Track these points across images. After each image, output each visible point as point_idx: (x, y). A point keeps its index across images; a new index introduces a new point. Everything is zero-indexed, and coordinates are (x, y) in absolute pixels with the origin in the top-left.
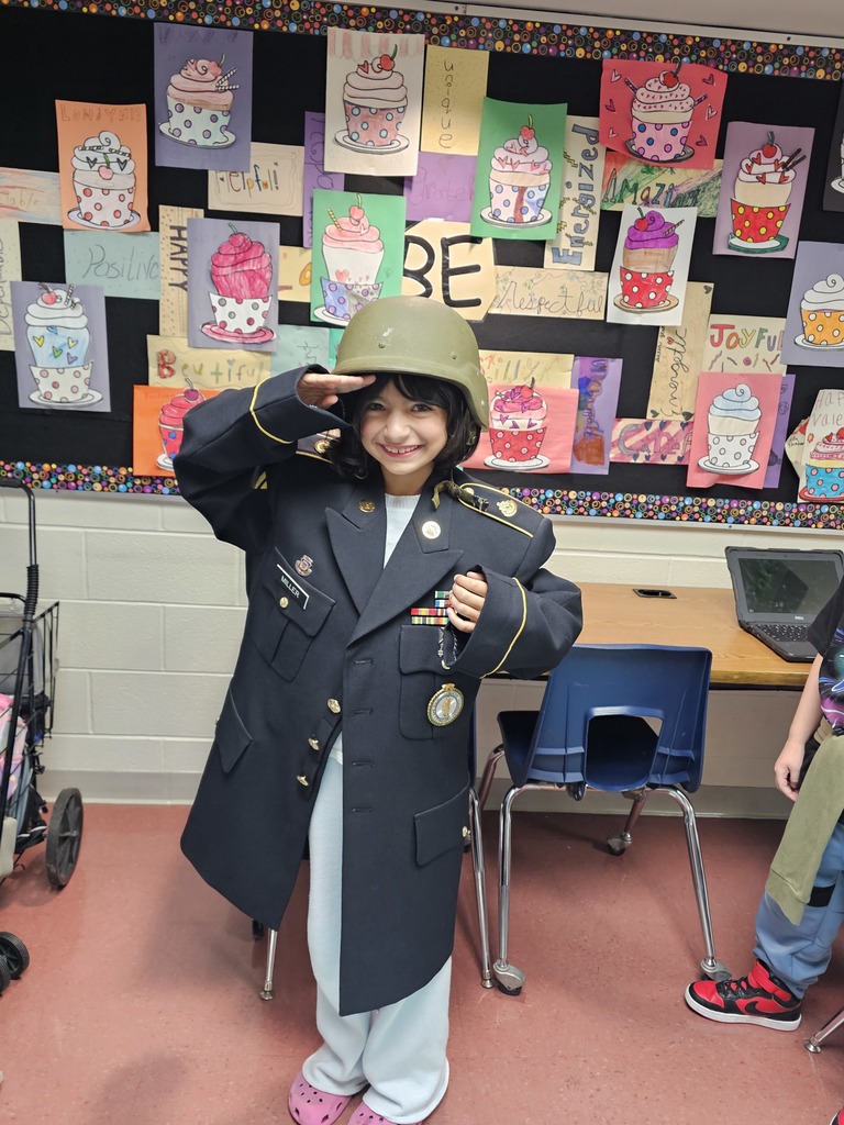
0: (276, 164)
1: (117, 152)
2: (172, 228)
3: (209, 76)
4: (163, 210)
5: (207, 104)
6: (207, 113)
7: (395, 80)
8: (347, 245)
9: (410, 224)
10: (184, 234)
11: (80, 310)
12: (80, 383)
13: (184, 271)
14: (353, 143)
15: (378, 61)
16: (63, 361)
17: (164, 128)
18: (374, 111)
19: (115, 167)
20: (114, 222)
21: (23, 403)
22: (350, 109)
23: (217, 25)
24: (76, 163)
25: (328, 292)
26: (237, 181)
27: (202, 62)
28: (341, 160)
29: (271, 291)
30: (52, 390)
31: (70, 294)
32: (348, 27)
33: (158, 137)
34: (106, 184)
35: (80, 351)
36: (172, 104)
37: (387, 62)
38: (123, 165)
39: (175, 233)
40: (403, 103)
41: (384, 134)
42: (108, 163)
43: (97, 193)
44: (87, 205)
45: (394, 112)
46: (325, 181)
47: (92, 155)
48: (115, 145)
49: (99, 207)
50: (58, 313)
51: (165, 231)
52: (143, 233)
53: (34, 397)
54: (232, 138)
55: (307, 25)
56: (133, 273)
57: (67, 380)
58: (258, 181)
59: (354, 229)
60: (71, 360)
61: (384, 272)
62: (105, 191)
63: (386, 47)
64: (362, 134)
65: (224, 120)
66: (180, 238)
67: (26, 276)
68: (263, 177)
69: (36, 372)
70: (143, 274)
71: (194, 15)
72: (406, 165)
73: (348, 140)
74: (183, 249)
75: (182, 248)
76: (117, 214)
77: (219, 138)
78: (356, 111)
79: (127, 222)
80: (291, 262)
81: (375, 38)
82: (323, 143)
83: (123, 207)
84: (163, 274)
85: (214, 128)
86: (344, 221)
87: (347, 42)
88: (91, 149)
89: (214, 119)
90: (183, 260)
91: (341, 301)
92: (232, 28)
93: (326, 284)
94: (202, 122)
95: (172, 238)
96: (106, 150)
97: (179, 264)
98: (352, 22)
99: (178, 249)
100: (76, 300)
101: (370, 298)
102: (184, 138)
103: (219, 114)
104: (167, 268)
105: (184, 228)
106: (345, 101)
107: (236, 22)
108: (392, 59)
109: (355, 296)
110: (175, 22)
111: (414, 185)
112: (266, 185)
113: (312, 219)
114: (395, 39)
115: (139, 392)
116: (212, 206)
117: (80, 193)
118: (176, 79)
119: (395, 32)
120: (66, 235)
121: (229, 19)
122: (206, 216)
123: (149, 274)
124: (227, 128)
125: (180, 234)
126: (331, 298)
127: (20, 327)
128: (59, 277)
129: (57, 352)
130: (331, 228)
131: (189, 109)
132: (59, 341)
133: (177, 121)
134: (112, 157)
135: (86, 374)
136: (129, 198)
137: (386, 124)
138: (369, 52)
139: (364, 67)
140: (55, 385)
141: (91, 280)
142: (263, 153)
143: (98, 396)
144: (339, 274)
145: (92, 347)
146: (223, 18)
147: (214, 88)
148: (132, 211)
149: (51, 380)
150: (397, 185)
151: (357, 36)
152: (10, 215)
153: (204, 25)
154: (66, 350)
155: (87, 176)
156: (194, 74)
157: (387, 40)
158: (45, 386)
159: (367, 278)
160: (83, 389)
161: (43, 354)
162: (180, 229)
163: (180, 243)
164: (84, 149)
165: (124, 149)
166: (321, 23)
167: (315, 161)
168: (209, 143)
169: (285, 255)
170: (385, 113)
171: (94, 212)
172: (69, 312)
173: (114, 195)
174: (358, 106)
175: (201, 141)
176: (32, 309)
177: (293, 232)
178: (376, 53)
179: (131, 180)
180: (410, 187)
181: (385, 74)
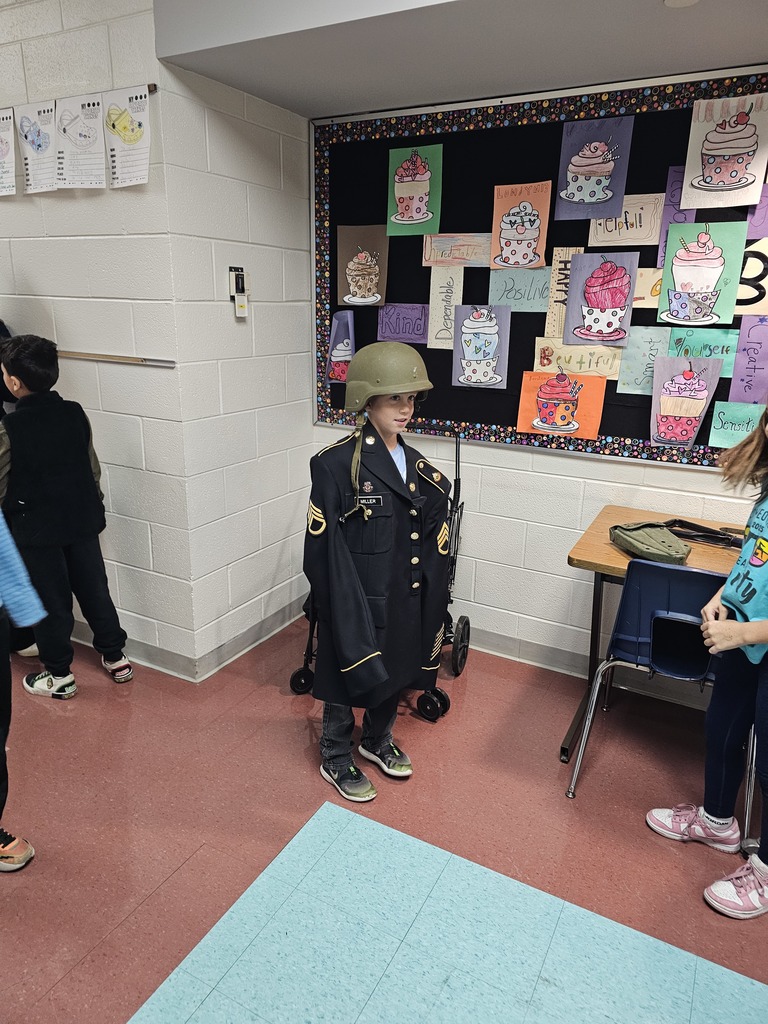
0: (642, 209)
1: (530, 215)
2: (561, 262)
3: (599, 153)
4: (557, 250)
5: (594, 173)
6: (594, 179)
7: (749, 130)
8: (692, 263)
9: (749, 243)
10: (569, 266)
11: (494, 321)
12: (489, 370)
13: (566, 292)
14: (707, 186)
15: (735, 118)
16: (480, 356)
17: (563, 194)
18: (726, 158)
19: (527, 225)
20: (523, 262)
21: (455, 383)
22: (706, 160)
23: (608, 116)
24: (503, 225)
25: (673, 300)
26: (611, 225)
27: (594, 144)
28: (694, 199)
29: (628, 302)
30: (472, 375)
31: (489, 312)
32: (712, 97)
33: (558, 199)
34: (521, 237)
35: (491, 349)
36: (570, 176)
37: (743, 118)
38: (532, 222)
39: (562, 265)
40: (754, 148)
41: (734, 174)
42: (523, 222)
43: (514, 243)
44: (506, 252)
45: (745, 157)
46: (681, 217)
47: (513, 219)
48: (529, 210)
49: (514, 253)
50: (482, 325)
51: (556, 265)
52: (541, 268)
53: (461, 379)
54: (610, 194)
55: (678, 102)
56: (531, 296)
57: (482, 368)
58: (626, 223)
59: (700, 250)
60: (486, 355)
61: (723, 281)
62: (519, 242)
63: (744, 106)
64: (715, 177)
65: (606, 183)
66: (566, 269)
67: (465, 302)
68: (631, 219)
69: (464, 362)
70: (537, 295)
71: (593, 112)
72: (750, 196)
73: (702, 183)
74: (566, 277)
75: (566, 275)
76: (525, 256)
77: (600, 195)
78: (712, 160)
79: (532, 261)
80: (646, 278)
81: (733, 101)
82: (682, 188)
83: (530, 251)
84: (551, 294)
85: (598, 189)
86: (693, 246)
87: (709, 109)
88: (514, 215)
89: (599, 182)
90: (566, 284)
91: (684, 306)
92: (620, 115)
93: (672, 294)
94: (590, 185)
95: (560, 270)
96: (523, 214)
97: (563, 287)
98: (715, 93)
99: (563, 277)
100: (493, 315)
101: (708, 302)
102: (576, 199)
103: (603, 179)
104: (554, 290)
105: (569, 262)
106: (702, 154)
107: (623, 110)
108: (747, 115)
109: (695, 302)
110: (579, 119)
111: (757, 211)
112: (632, 225)
113: (666, 246)
114: (750, 99)
115: (526, 375)
116: (592, 243)
117: (503, 245)
118: (575, 159)
119: (752, 93)
120: (492, 274)
121: (617, 109)
122: (585, 252)
123: (541, 295)
124: (607, 188)
125: (565, 266)
126: (675, 305)
127: (458, 333)
128: (484, 301)
129: (478, 350)
130: (681, 252)
131: (581, 178)
132: (479, 343)
133: (572, 187)
134: (526, 219)
135: (494, 364)
136: (534, 245)
137: (737, 167)
138: (728, 112)
139: (722, 125)
140: (474, 371)
141: (504, 302)
142: (632, 203)
143: (499, 379)
144: (684, 286)
145: (499, 346)
146: (613, 110)
147: (601, 161)
148: (535, 253)
149: (472, 368)
150: (741, 213)
151: (718, 103)
152: (460, 263)
153: (599, 117)
154: (483, 348)
155: (509, 233)
156: (588, 153)
157: (745, 101)
158: (469, 371)
159: (708, 287)
160: (491, 374)
161: (469, 352)
162: (566, 263)
163: (565, 272)
164: (509, 215)
165: (535, 212)
166: (689, 99)
167: (673, 203)
168: (593, 200)
169: (641, 275)
170: (737, 158)
171: (510, 256)
172: (488, 323)
173: (525, 243)
174: (713, 156)
175: (588, 199)
176: (467, 322)
177: (649, 257)
178: (734, 112)
179: (538, 232)
180: (753, 213)
181: (740, 127)
